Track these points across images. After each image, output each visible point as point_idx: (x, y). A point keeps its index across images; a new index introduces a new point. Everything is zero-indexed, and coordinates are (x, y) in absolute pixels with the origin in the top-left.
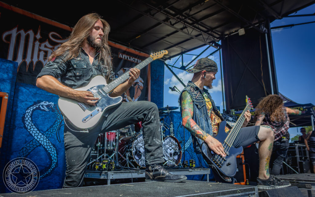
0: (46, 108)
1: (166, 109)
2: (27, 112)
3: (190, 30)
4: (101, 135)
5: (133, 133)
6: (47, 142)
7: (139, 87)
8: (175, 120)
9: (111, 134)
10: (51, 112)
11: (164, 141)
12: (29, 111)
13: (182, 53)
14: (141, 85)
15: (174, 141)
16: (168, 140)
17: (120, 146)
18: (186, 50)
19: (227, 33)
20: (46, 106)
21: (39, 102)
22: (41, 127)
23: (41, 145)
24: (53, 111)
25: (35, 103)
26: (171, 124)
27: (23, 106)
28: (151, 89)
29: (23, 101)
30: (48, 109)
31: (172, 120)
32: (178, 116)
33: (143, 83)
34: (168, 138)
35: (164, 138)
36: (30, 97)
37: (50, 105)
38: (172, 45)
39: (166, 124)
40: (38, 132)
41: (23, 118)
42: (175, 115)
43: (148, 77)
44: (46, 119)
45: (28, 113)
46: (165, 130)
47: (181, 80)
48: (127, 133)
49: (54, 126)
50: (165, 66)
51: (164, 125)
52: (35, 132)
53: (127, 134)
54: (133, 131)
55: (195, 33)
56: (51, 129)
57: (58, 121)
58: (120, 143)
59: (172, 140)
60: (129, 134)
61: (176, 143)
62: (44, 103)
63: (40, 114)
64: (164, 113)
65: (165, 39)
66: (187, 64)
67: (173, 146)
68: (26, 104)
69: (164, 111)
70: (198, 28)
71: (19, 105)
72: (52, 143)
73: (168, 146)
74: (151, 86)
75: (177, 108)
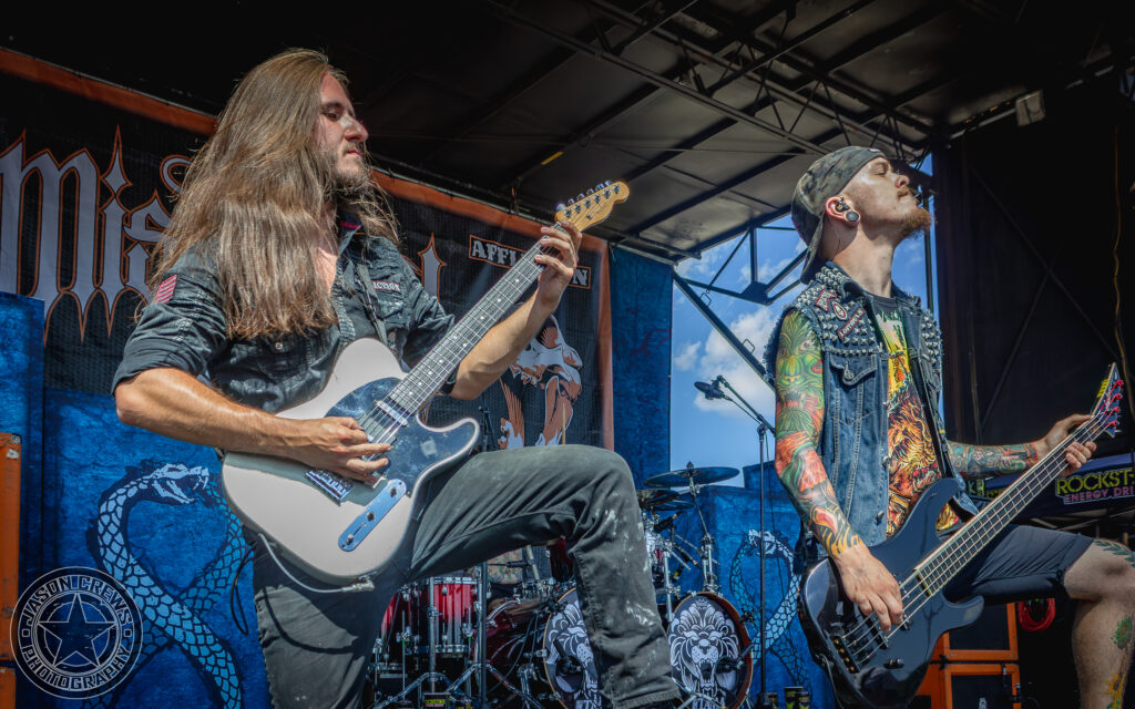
0: (178, 491)
1: (682, 479)
2: (103, 509)
3: (787, 111)
4: (412, 595)
5: (545, 585)
6: (198, 629)
7: (562, 388)
8: (720, 526)
9: (452, 593)
10: (201, 508)
11: (678, 616)
12: (112, 505)
13: (751, 225)
14: (571, 375)
15: (719, 614)
16: (693, 609)
17: (493, 641)
18: (770, 210)
19: (961, 116)
20: (179, 482)
21: (149, 466)
22: (166, 570)
23: (172, 642)
24: (210, 502)
25: (133, 474)
26: (708, 542)
27: (87, 488)
28: (616, 394)
29: (82, 468)
30: (189, 496)
31: (712, 526)
32: (735, 507)
33: (580, 370)
34: (693, 600)
35: (675, 603)
36: (108, 448)
37: (195, 477)
38: (708, 187)
39: (683, 545)
40: (157, 591)
41: (92, 537)
42: (724, 504)
43: (602, 342)
44: (183, 535)
45: (107, 513)
46: (680, 570)
47: (750, 348)
48: (518, 585)
49: (220, 563)
50: (675, 287)
51: (676, 550)
52: (145, 592)
53: (520, 591)
54: (543, 576)
55: (811, 124)
56: (209, 576)
57: (235, 543)
58: (491, 627)
59: (711, 610)
60: (529, 588)
61: (729, 623)
62: (171, 470)
63: (159, 517)
64: (675, 495)
65: (670, 162)
66: (775, 274)
67: (715, 635)
68: (96, 478)
69: (673, 489)
70: (827, 102)
71: (69, 482)
72: (215, 636)
73: (692, 635)
74: (615, 379)
75: (732, 473)
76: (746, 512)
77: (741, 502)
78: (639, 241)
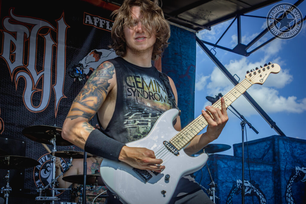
26: (212, 186)
32: (229, 167)
42: (222, 165)
75: (227, 147)
76: (235, 169)
77: (232, 163)
78: (178, 19)
